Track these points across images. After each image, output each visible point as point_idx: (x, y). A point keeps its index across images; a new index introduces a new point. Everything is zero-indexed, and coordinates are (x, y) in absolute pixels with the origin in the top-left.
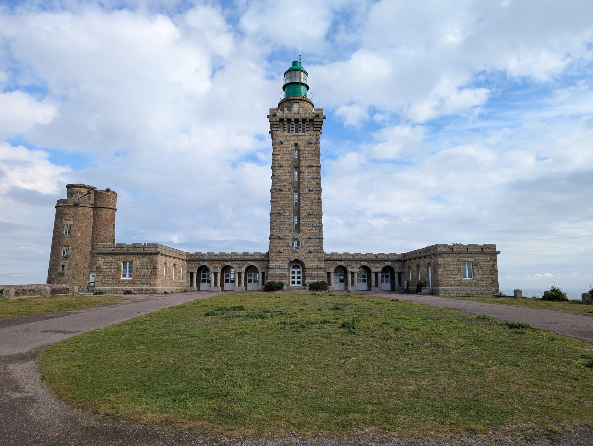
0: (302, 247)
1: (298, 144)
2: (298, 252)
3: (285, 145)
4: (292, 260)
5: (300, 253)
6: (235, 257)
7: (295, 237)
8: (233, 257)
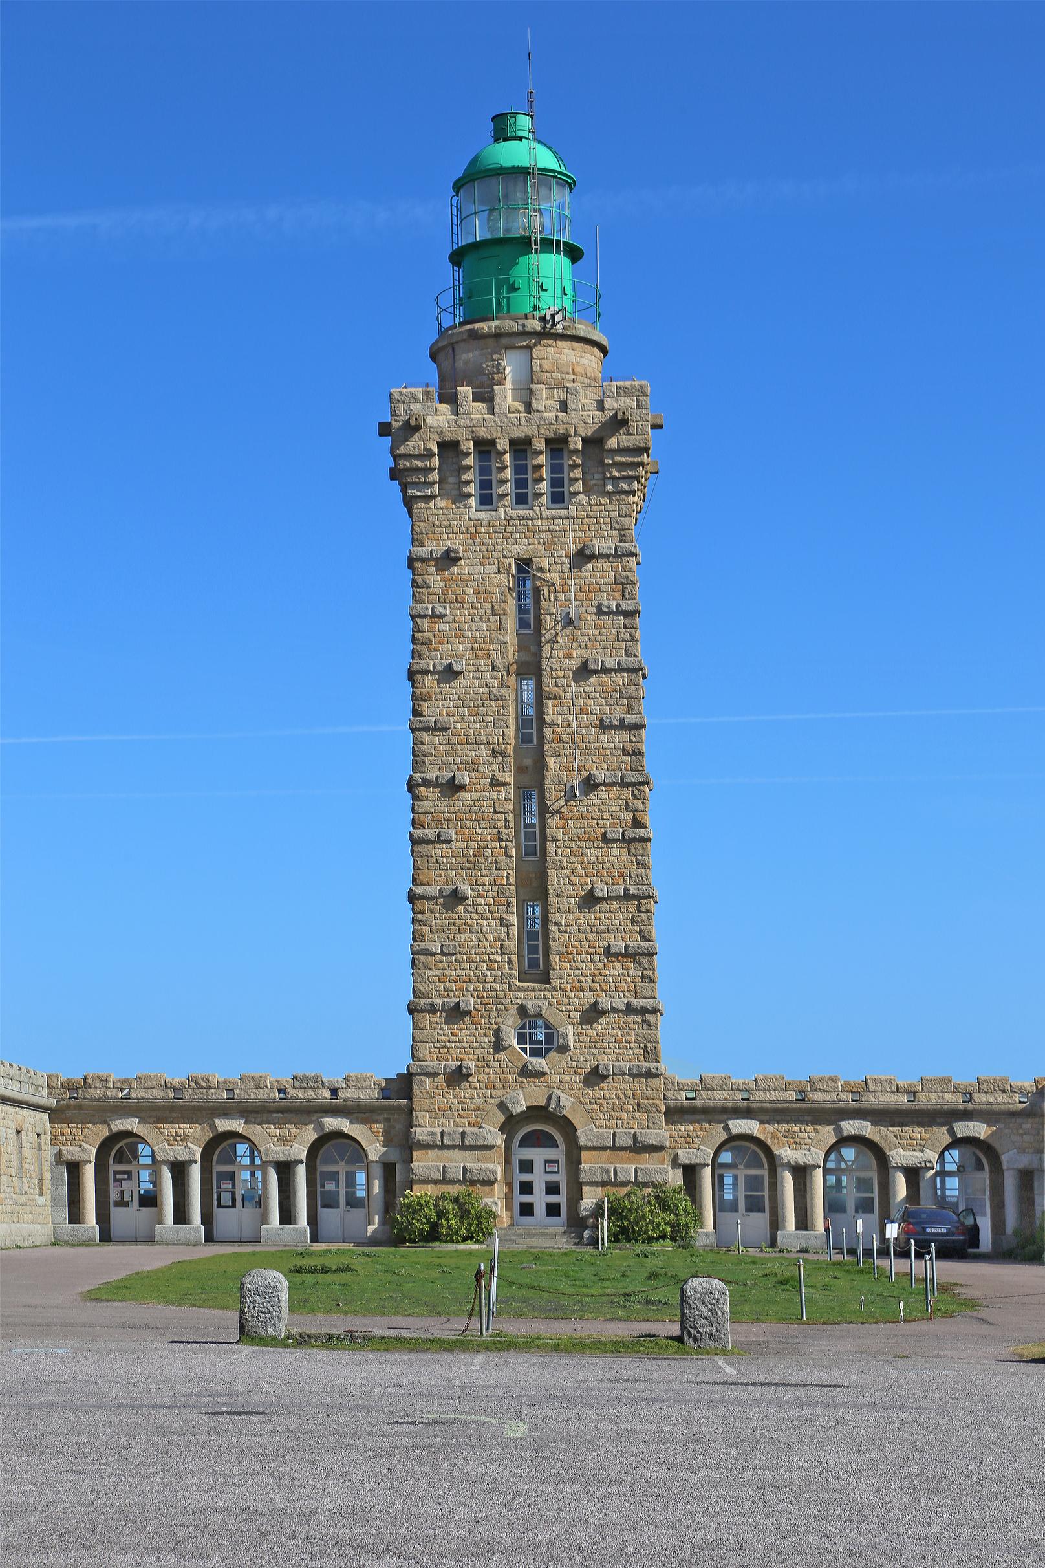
0: (564, 1049)
1: (531, 559)
2: (543, 1074)
3: (470, 567)
4: (518, 1109)
5: (555, 1078)
6: (261, 1095)
7: (529, 1004)
8: (253, 1096)
